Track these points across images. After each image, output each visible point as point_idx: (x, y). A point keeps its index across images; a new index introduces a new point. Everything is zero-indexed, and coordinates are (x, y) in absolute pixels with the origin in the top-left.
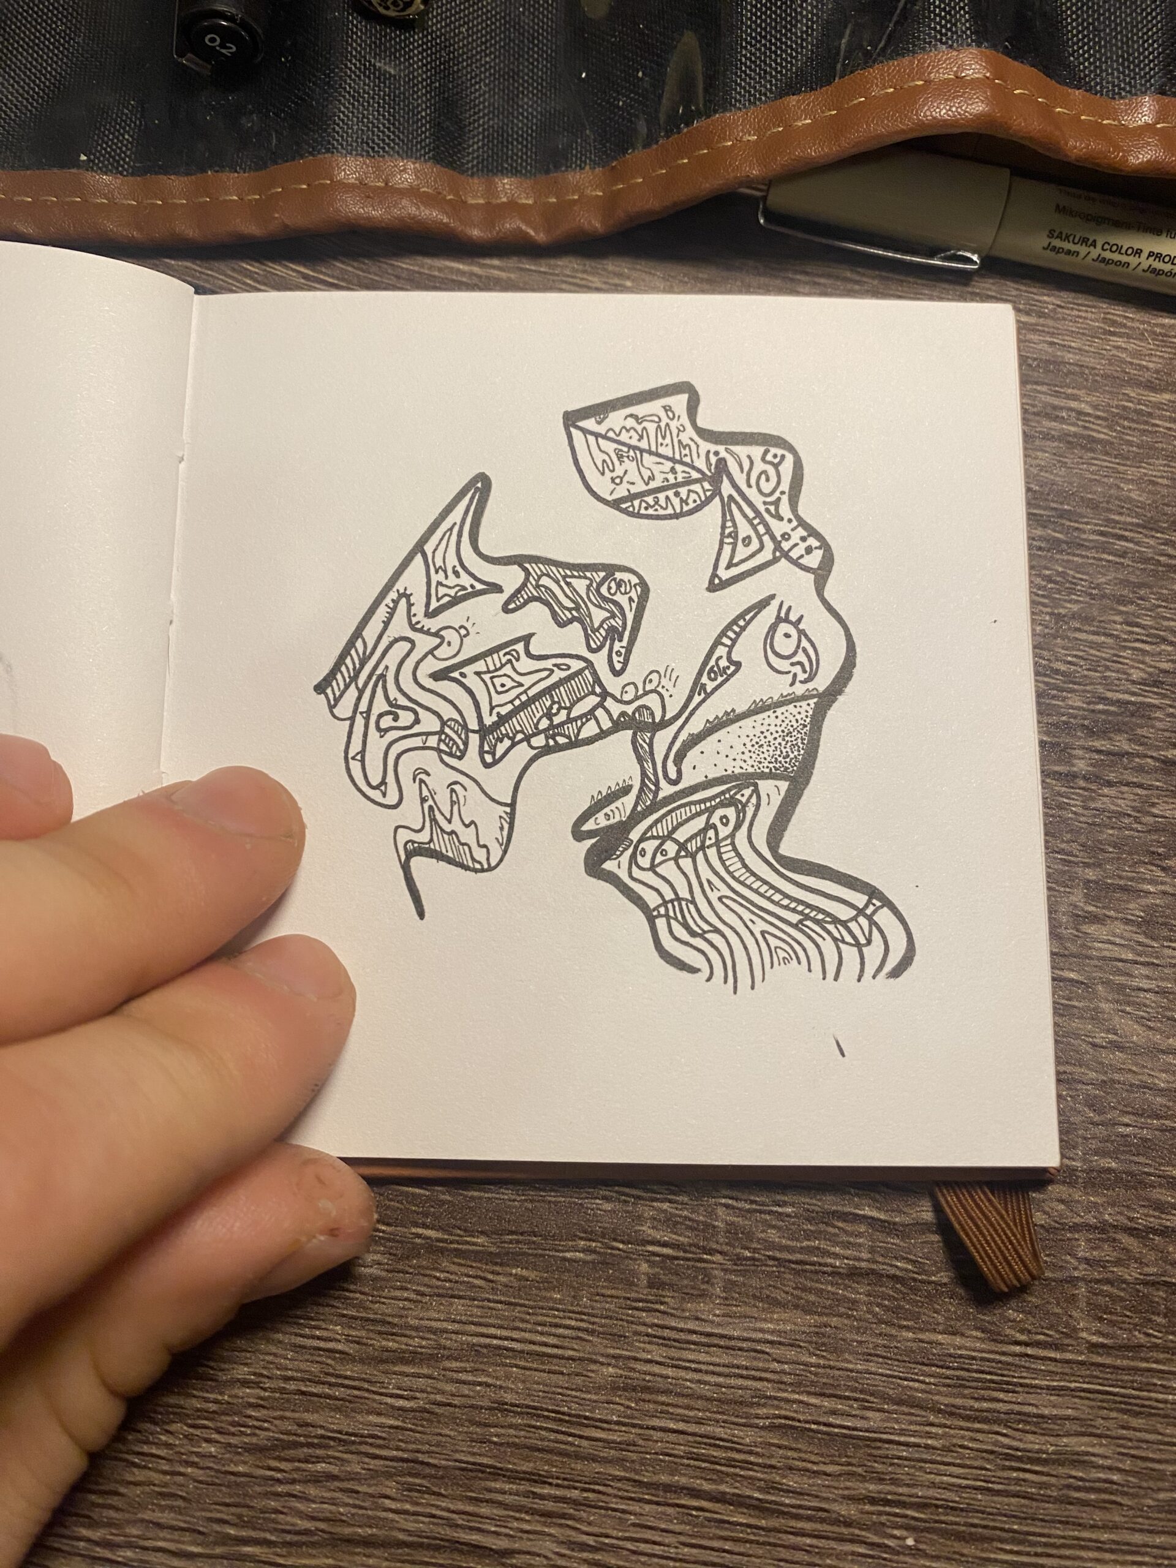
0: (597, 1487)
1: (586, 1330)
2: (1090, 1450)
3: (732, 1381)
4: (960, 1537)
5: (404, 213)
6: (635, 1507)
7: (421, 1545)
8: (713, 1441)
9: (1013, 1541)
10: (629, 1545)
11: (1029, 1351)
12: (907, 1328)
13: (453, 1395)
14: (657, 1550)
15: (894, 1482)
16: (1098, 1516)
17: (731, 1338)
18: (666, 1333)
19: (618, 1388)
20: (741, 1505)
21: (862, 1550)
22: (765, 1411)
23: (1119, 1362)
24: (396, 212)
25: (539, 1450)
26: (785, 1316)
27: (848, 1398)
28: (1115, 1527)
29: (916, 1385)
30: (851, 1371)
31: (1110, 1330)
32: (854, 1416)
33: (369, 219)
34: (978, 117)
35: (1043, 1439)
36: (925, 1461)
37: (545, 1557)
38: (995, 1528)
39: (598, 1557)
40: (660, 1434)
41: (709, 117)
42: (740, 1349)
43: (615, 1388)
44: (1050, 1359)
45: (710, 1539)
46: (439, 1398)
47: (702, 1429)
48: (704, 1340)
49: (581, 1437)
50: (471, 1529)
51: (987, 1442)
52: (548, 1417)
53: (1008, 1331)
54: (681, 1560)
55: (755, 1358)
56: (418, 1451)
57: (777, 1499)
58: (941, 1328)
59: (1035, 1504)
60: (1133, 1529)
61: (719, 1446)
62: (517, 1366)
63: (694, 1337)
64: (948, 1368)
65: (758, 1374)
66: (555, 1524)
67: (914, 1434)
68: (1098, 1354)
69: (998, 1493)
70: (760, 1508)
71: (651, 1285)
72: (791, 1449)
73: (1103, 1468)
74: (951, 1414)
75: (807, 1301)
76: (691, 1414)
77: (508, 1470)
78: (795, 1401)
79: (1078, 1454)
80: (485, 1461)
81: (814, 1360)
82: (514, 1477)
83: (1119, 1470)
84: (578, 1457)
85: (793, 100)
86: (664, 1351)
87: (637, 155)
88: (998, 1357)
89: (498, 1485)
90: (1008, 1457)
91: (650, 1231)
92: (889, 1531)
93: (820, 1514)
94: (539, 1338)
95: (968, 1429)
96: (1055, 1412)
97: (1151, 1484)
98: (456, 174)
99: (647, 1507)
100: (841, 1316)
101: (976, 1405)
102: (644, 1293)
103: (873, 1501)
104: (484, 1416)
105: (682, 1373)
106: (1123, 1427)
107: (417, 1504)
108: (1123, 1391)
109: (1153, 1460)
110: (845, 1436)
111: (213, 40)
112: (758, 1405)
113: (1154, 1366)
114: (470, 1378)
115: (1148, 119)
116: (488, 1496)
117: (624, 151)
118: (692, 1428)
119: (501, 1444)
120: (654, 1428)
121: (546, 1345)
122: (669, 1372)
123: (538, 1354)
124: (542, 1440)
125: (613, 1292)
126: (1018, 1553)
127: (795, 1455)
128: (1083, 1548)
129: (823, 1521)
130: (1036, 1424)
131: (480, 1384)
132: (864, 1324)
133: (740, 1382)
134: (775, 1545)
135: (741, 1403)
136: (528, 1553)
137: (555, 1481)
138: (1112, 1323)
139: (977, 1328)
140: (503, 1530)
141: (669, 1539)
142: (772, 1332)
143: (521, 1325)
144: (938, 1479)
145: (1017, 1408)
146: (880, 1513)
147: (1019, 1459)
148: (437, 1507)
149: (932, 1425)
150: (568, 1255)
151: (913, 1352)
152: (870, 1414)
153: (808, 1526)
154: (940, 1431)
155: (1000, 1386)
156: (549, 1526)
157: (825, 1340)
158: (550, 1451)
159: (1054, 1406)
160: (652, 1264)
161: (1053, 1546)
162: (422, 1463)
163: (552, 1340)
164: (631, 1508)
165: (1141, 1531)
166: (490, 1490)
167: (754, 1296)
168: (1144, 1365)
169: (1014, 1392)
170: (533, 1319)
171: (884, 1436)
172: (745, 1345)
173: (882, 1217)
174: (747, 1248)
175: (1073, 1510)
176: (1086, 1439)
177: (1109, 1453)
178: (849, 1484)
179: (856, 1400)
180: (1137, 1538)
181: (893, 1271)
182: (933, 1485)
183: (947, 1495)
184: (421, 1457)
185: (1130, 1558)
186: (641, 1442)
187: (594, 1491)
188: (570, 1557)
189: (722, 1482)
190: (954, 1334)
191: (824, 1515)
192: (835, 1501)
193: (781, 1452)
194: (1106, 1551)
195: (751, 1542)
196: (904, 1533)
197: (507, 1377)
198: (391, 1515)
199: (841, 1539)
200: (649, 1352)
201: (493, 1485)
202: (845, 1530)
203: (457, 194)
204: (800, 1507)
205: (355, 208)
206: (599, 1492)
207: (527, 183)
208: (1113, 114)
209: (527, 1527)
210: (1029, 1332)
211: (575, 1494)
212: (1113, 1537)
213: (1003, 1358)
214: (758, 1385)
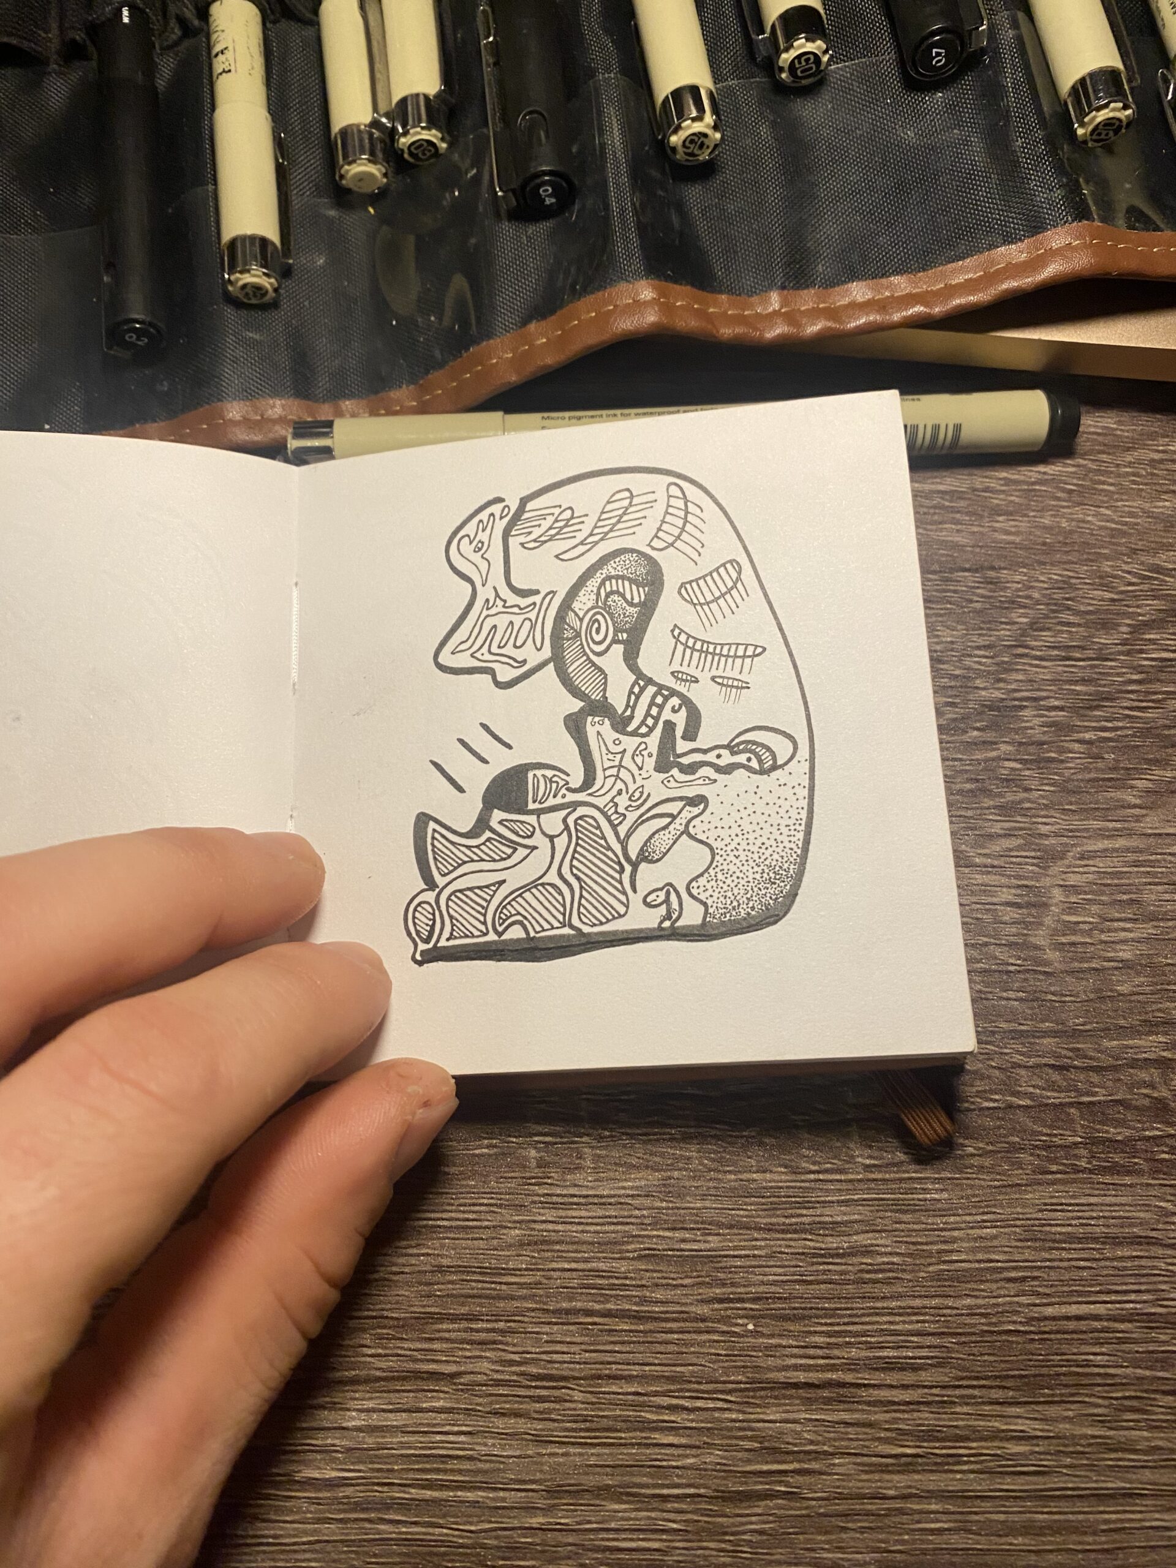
0: (517, 1318)
1: (496, 1205)
2: (874, 1242)
3: (606, 1228)
4: (785, 1318)
5: (277, 435)
6: (546, 1329)
7: (393, 1378)
8: (598, 1273)
9: (826, 1316)
10: (544, 1357)
11: (821, 1177)
12: (730, 1172)
13: (404, 1265)
14: (566, 1357)
15: (733, 1285)
16: (886, 1290)
17: (602, 1197)
18: (555, 1199)
19: (524, 1244)
20: (623, 1317)
21: (716, 1338)
22: (633, 1246)
23: (887, 1176)
24: (271, 435)
25: (471, 1297)
26: (640, 1175)
27: (693, 1229)
28: (899, 1296)
29: (742, 1213)
30: (693, 1209)
31: (876, 1154)
32: (699, 1241)
33: (254, 442)
34: (653, 324)
35: (839, 1239)
36: (754, 1267)
37: (485, 1374)
38: (811, 1308)
39: (522, 1369)
40: (558, 1273)
41: (479, 344)
42: (610, 1204)
43: (522, 1245)
44: (838, 1181)
45: (604, 1344)
46: (394, 1269)
47: (589, 1266)
48: (582, 1200)
49: (501, 1283)
50: (428, 1361)
51: (798, 1246)
52: (475, 1272)
53: (804, 1165)
54: (585, 1363)
55: (621, 1209)
56: (383, 1310)
57: (649, 1309)
58: (754, 1169)
59: (838, 1287)
60: (914, 1296)
61: (603, 1277)
62: (448, 1238)
63: (575, 1200)
64: (763, 1197)
65: (625, 1220)
66: (490, 1349)
67: (744, 1248)
68: (872, 1172)
69: (810, 1283)
70: (638, 1317)
71: (539, 1166)
72: (656, 1271)
73: (886, 1254)
74: (769, 1230)
75: (655, 1162)
76: (579, 1255)
77: (450, 1314)
78: (654, 1236)
79: (866, 1246)
80: (432, 1310)
81: (664, 1204)
82: (454, 1318)
83: (898, 1254)
84: (499, 1298)
85: (532, 326)
86: (554, 1213)
87: (435, 375)
88: (798, 1184)
89: (445, 1326)
90: (814, 1255)
91: (534, 1126)
92: (734, 1321)
93: (682, 1315)
94: (461, 1216)
95: (783, 1239)
96: (845, 1218)
97: (922, 1261)
98: (310, 403)
99: (556, 1328)
100: (680, 1170)
101: (787, 1221)
102: (537, 1172)
103: (721, 1301)
104: (429, 1276)
105: (569, 1227)
106: (897, 1223)
107: (386, 1348)
108: (893, 1196)
109: (922, 1244)
110: (693, 1256)
111: (131, 337)
112: (628, 1243)
113: (914, 1175)
114: (415, 1251)
115: (777, 306)
116: (437, 1335)
117: (427, 372)
118: (581, 1266)
119: (444, 1296)
120: (554, 1270)
121: (468, 1220)
122: (560, 1227)
123: (463, 1227)
124: (473, 1289)
125: (513, 1174)
126: (831, 1324)
127: (659, 1275)
128: (877, 1314)
129: (685, 1320)
130: (833, 1229)
131: (423, 1255)
132: (698, 1174)
133: (612, 1228)
134: (652, 1343)
135: (615, 1243)
136: (472, 1373)
137: (485, 1318)
138: (880, 1149)
139: (781, 1166)
140: (451, 1359)
141: (574, 1349)
142: (632, 1188)
143: (450, 1208)
144: (765, 1278)
145: (817, 1219)
146: (726, 1309)
147: (822, 1256)
148: (402, 1348)
149: (757, 1240)
150: (477, 1152)
151: (736, 1189)
152: (710, 1238)
153: (674, 1325)
154: (763, 1243)
155: (802, 1205)
156: (485, 1351)
157: (671, 1189)
158: (480, 1297)
159: (845, 1214)
160: (538, 1150)
161: (856, 1316)
162: (387, 1317)
163: (471, 1216)
164: (544, 1330)
165: (920, 1296)
166: (439, 1331)
167: (615, 1164)
168: (907, 1175)
169: (813, 1208)
170: (457, 1202)
171: (722, 1253)
172: (612, 1200)
173: (701, 1093)
174: (605, 1129)
175: (867, 1288)
176: (870, 1235)
177: (888, 1242)
178: (701, 1291)
179: (698, 1229)
180: (918, 1302)
181: (713, 1132)
182: (763, 1283)
183: (773, 1289)
184: (385, 1313)
185: (914, 1318)
186: (545, 1281)
187: (515, 1321)
188: (503, 1372)
189: (608, 1302)
190: (764, 1172)
191: (685, 1316)
192: (691, 1304)
193: (648, 1274)
194: (895, 1314)
195: (634, 1342)
196: (746, 1321)
197: (442, 1246)
198: (369, 1359)
199: (700, 1332)
200: (543, 1215)
201: (440, 1326)
202: (701, 1325)
203: (313, 416)
204: (667, 1312)
205: (242, 436)
206: (519, 1321)
207: (365, 402)
208: (751, 306)
209: (468, 1354)
210: (820, 1163)
211: (501, 1325)
212: (899, 1303)
213: (803, 1184)
214: (627, 1228)
